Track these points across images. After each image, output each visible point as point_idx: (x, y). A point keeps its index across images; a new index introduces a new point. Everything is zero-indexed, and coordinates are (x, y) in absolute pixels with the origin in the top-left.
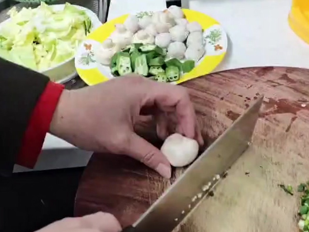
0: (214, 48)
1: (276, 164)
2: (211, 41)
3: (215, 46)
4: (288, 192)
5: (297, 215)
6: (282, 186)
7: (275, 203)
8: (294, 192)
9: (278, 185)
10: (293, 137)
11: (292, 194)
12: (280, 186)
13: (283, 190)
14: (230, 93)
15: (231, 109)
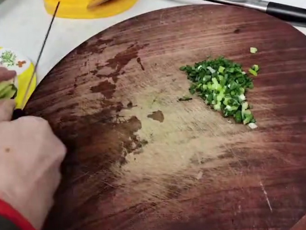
0: (18, 66)
1: (161, 92)
2: (9, 64)
3: (17, 65)
4: (188, 99)
5: (207, 107)
6: (180, 100)
7: (188, 112)
8: (190, 96)
9: (178, 101)
10: (152, 70)
11: (191, 99)
12: (179, 101)
13: (184, 102)
14: (76, 78)
15: (91, 86)
